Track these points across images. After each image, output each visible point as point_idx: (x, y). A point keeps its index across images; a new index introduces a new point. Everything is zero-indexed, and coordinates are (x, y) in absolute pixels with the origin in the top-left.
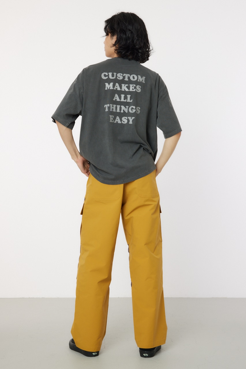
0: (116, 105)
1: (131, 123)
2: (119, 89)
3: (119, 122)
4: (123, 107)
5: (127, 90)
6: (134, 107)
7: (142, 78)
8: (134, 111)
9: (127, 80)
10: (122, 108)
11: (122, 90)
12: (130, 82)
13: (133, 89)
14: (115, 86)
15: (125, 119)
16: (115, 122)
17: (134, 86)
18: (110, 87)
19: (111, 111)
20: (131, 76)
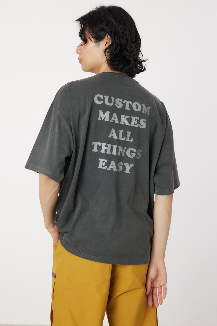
1: (127, 171)
2: (117, 122)
3: (115, 169)
4: (120, 148)
5: (127, 124)
6: (134, 150)
7: (147, 107)
8: (134, 155)
9: (129, 109)
10: (119, 150)
11: (120, 123)
12: (131, 113)
13: (135, 124)
14: (112, 117)
15: (120, 164)
16: (108, 169)
17: (137, 120)
18: (105, 117)
19: (102, 152)
20: (133, 104)
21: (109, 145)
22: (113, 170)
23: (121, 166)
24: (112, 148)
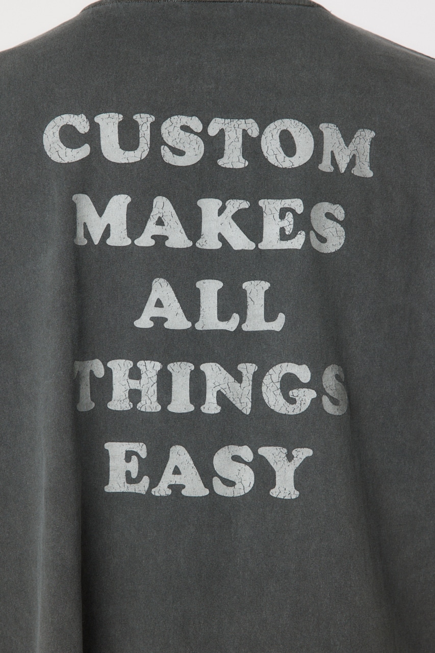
0: (158, 366)
1: (284, 489)
2: (178, 239)
3: (194, 487)
4: (214, 374)
5: (240, 241)
6: (303, 373)
7: (348, 138)
8: (305, 397)
9: (242, 164)
10: (210, 384)
11: (200, 244)
12: (257, 181)
13: (284, 236)
14: (148, 218)
15: (236, 459)
16: (156, 492)
17: (293, 211)
18: (108, 226)
19: (119, 409)
20: (267, 130)
21: (150, 369)
22: (184, 492)
23: (247, 467)
24: (165, 382)
